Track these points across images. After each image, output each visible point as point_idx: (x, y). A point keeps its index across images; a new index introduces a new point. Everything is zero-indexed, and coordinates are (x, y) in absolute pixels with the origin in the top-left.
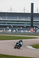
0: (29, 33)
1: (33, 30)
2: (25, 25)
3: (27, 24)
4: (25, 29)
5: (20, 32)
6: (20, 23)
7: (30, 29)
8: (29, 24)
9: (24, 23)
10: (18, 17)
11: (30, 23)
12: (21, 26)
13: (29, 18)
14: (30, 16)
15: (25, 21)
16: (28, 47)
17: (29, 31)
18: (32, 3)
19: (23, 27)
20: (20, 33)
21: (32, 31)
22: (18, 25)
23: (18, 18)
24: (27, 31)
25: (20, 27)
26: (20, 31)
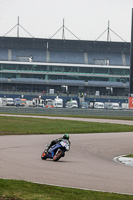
2: (109, 85)
3: (118, 80)
4: (109, 97)
5: (93, 107)
6: (91, 75)
7: (126, 98)
8: (124, 80)
9: (107, 75)
10: (86, 55)
11: (129, 76)
12: (97, 88)
13: (124, 59)
14: (126, 54)
15: (112, 71)
17: (124, 105)
19: (103, 90)
20: (92, 112)
22: (87, 83)
23: (86, 59)
24: (117, 104)
25: (92, 89)
26: (92, 104)
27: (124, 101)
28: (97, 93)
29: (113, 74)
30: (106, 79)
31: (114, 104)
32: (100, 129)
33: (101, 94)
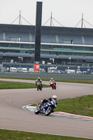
0: (31, 75)
1: (41, 67)
2: (21, 55)
3: (27, 52)
4: (20, 64)
5: (9, 71)
6: (8, 48)
7: (32, 64)
8: (31, 52)
9: (19, 49)
10: (4, 34)
11: (34, 49)
13: (31, 38)
14: (32, 34)
15: (22, 45)
16: (28, 107)
17: (31, 70)
18: (38, 2)
19: (16, 59)
20: (8, 74)
21: (38, 70)
22: (4, 54)
23: (4, 37)
24: (26, 69)
25: (9, 58)
26: (8, 69)
27: (31, 67)
28: (12, 61)
29: (23, 47)
30: (18, 51)
31: (24, 69)
32: (13, 86)
33: (14, 62)
